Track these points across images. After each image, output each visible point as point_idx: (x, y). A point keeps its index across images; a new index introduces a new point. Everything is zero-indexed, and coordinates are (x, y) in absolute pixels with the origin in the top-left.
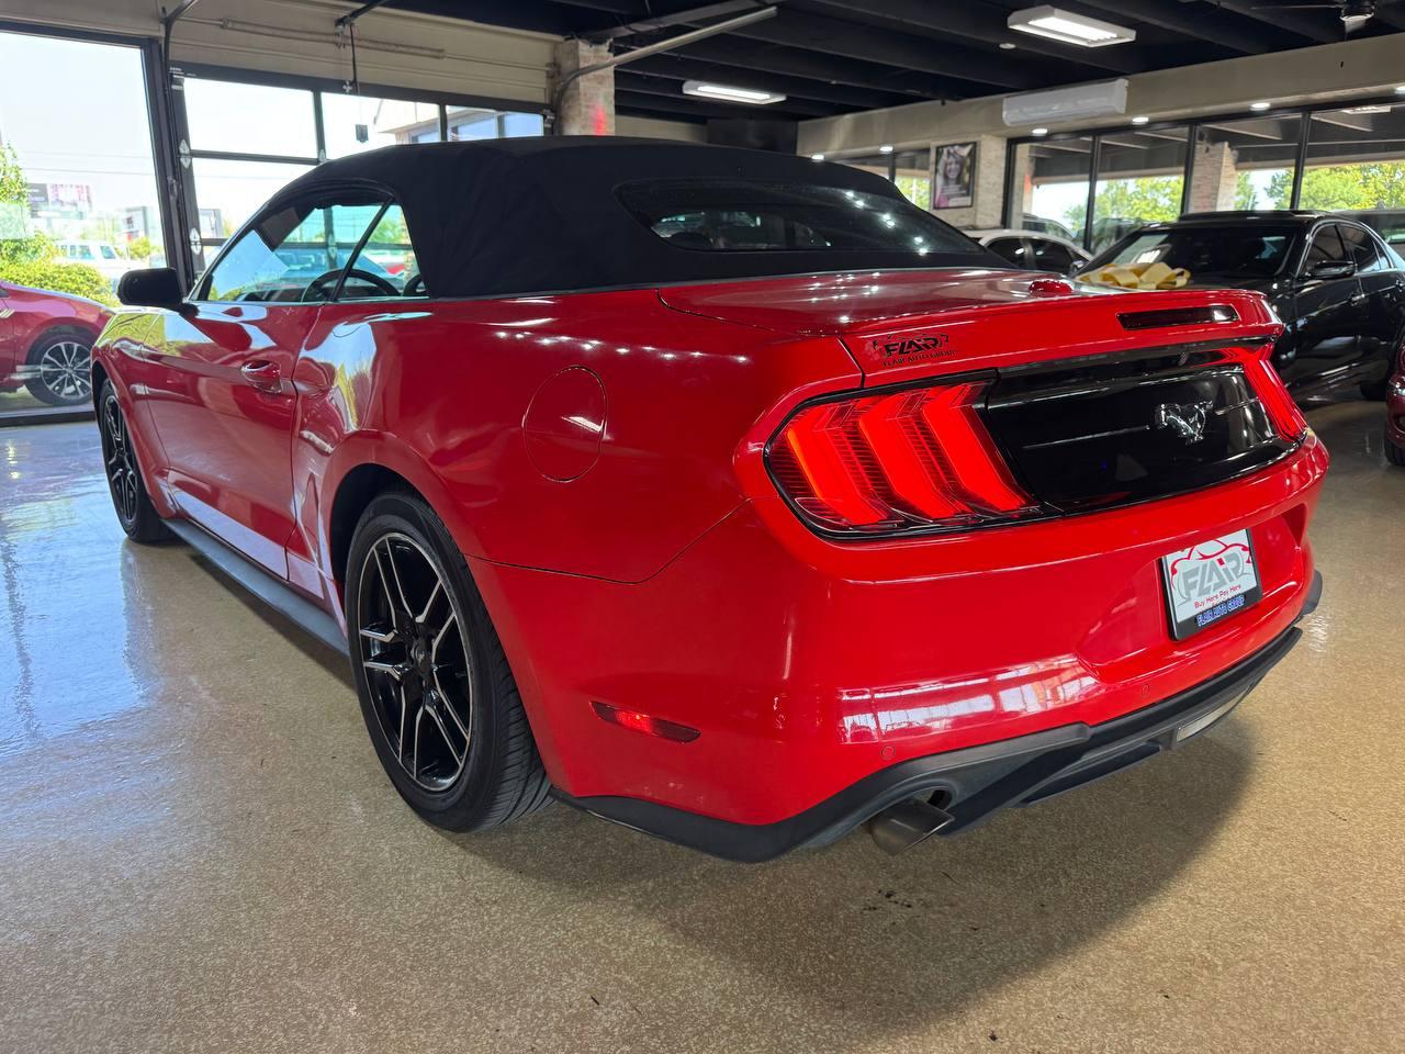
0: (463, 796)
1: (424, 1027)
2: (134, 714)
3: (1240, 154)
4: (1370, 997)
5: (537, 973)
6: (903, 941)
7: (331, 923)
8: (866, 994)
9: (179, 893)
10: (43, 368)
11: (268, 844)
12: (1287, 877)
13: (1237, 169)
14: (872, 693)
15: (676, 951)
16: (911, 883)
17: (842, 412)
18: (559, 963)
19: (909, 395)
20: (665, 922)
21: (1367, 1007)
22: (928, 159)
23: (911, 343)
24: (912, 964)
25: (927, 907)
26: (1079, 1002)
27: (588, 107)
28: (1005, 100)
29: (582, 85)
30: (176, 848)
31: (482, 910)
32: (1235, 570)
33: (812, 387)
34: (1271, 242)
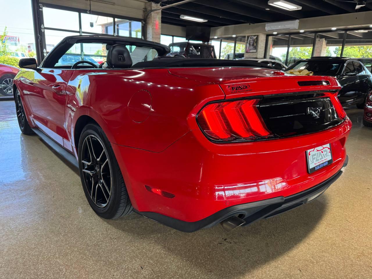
0: (108, 209)
1: (93, 274)
2: (19, 182)
3: (328, 42)
4: (356, 272)
5: (126, 259)
6: (228, 253)
7: (69, 243)
8: (218, 268)
9: (27, 233)
10: (3, 85)
11: (53, 220)
12: (334, 238)
13: (327, 46)
14: (224, 186)
15: (165, 254)
16: (232, 236)
17: (219, 106)
18: (132, 257)
19: (238, 102)
20: (163, 246)
21: (355, 275)
22: (245, 39)
23: (239, 87)
24: (231, 259)
25: (236, 243)
26: (276, 272)
27: (154, 20)
28: (266, 24)
29: (152, 14)
30: (27, 221)
31: (112, 241)
32: (326, 154)
33: (210, 98)
34: (334, 66)
